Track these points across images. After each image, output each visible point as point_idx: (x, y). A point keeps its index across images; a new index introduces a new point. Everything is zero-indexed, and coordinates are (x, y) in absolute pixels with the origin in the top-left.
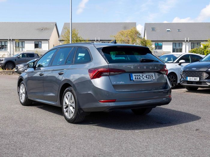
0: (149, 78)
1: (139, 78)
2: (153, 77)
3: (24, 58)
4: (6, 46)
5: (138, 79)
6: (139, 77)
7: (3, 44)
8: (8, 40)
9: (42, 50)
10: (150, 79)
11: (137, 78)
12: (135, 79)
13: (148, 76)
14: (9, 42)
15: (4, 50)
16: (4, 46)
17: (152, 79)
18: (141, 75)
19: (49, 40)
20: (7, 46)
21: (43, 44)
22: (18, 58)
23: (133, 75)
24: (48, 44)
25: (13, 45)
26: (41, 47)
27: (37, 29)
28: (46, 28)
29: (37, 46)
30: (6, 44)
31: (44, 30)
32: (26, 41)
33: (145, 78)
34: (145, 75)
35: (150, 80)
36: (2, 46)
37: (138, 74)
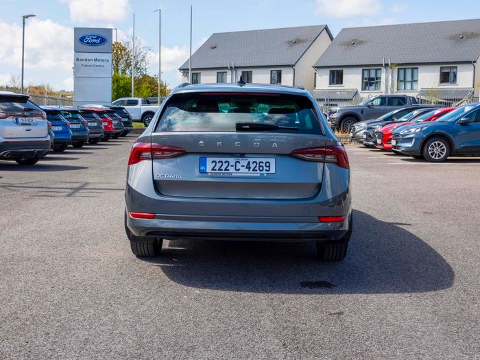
0: (257, 168)
1: (223, 168)
2: (269, 167)
3: (383, 107)
4: (377, 79)
5: (219, 170)
6: (225, 165)
7: (373, 75)
8: (381, 65)
9: (457, 87)
10: (258, 171)
11: (217, 168)
12: (213, 169)
13: (252, 166)
14: (384, 70)
15: (373, 87)
16: (373, 79)
17: (264, 171)
18: (232, 161)
19: (475, 62)
20: (380, 78)
21: (462, 71)
22: (369, 106)
23: (209, 160)
24: (472, 72)
25: (392, 76)
26: (455, 80)
27: (451, 38)
28: (472, 33)
29: (445, 78)
30: (378, 76)
31: (467, 38)
32: (420, 68)
33: (244, 170)
34: (244, 162)
35: (259, 175)
36: (371, 79)
37: (224, 159)
